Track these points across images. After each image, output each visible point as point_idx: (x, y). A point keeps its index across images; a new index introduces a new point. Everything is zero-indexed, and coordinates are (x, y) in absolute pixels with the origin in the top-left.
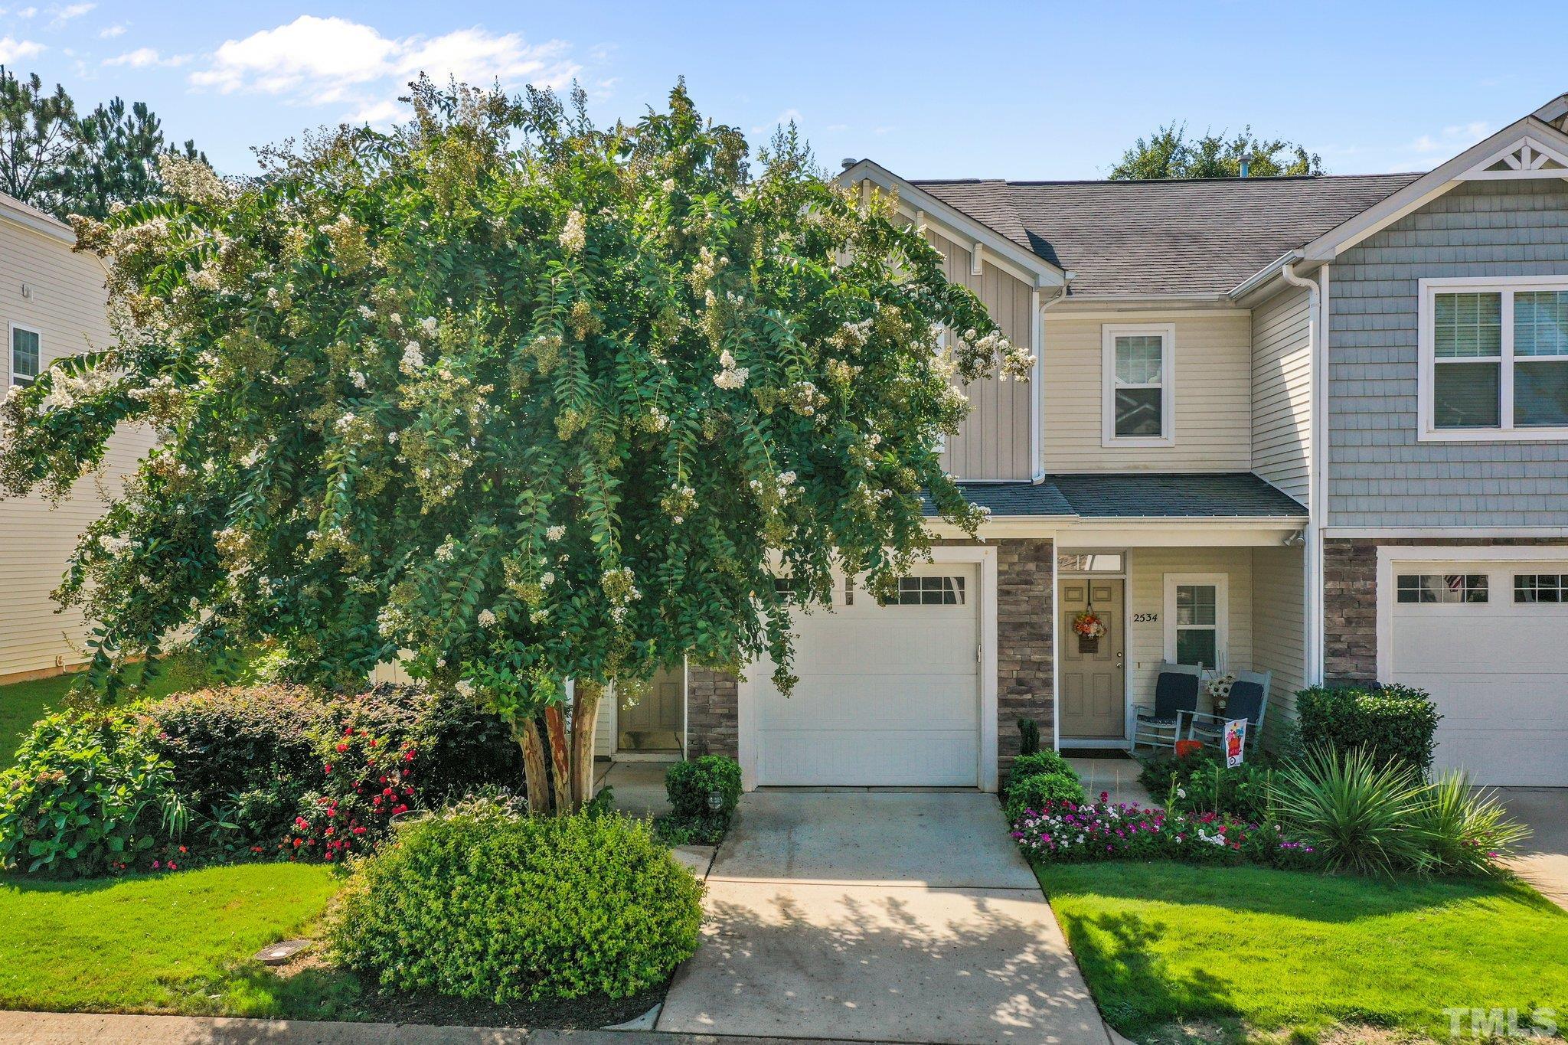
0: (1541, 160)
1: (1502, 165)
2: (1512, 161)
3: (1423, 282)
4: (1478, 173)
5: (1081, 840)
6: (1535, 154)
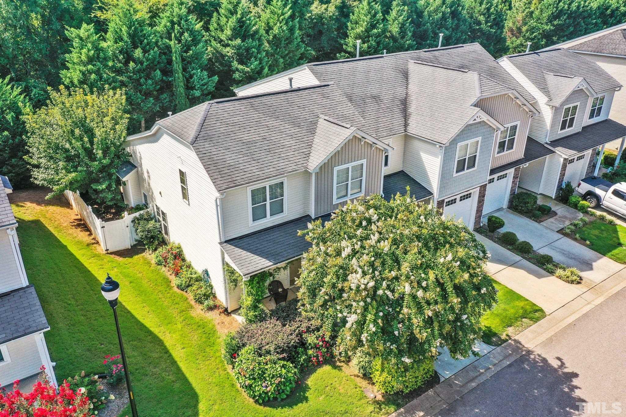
1: (475, 120)
3: (458, 144)
4: (471, 122)
6: (480, 116)
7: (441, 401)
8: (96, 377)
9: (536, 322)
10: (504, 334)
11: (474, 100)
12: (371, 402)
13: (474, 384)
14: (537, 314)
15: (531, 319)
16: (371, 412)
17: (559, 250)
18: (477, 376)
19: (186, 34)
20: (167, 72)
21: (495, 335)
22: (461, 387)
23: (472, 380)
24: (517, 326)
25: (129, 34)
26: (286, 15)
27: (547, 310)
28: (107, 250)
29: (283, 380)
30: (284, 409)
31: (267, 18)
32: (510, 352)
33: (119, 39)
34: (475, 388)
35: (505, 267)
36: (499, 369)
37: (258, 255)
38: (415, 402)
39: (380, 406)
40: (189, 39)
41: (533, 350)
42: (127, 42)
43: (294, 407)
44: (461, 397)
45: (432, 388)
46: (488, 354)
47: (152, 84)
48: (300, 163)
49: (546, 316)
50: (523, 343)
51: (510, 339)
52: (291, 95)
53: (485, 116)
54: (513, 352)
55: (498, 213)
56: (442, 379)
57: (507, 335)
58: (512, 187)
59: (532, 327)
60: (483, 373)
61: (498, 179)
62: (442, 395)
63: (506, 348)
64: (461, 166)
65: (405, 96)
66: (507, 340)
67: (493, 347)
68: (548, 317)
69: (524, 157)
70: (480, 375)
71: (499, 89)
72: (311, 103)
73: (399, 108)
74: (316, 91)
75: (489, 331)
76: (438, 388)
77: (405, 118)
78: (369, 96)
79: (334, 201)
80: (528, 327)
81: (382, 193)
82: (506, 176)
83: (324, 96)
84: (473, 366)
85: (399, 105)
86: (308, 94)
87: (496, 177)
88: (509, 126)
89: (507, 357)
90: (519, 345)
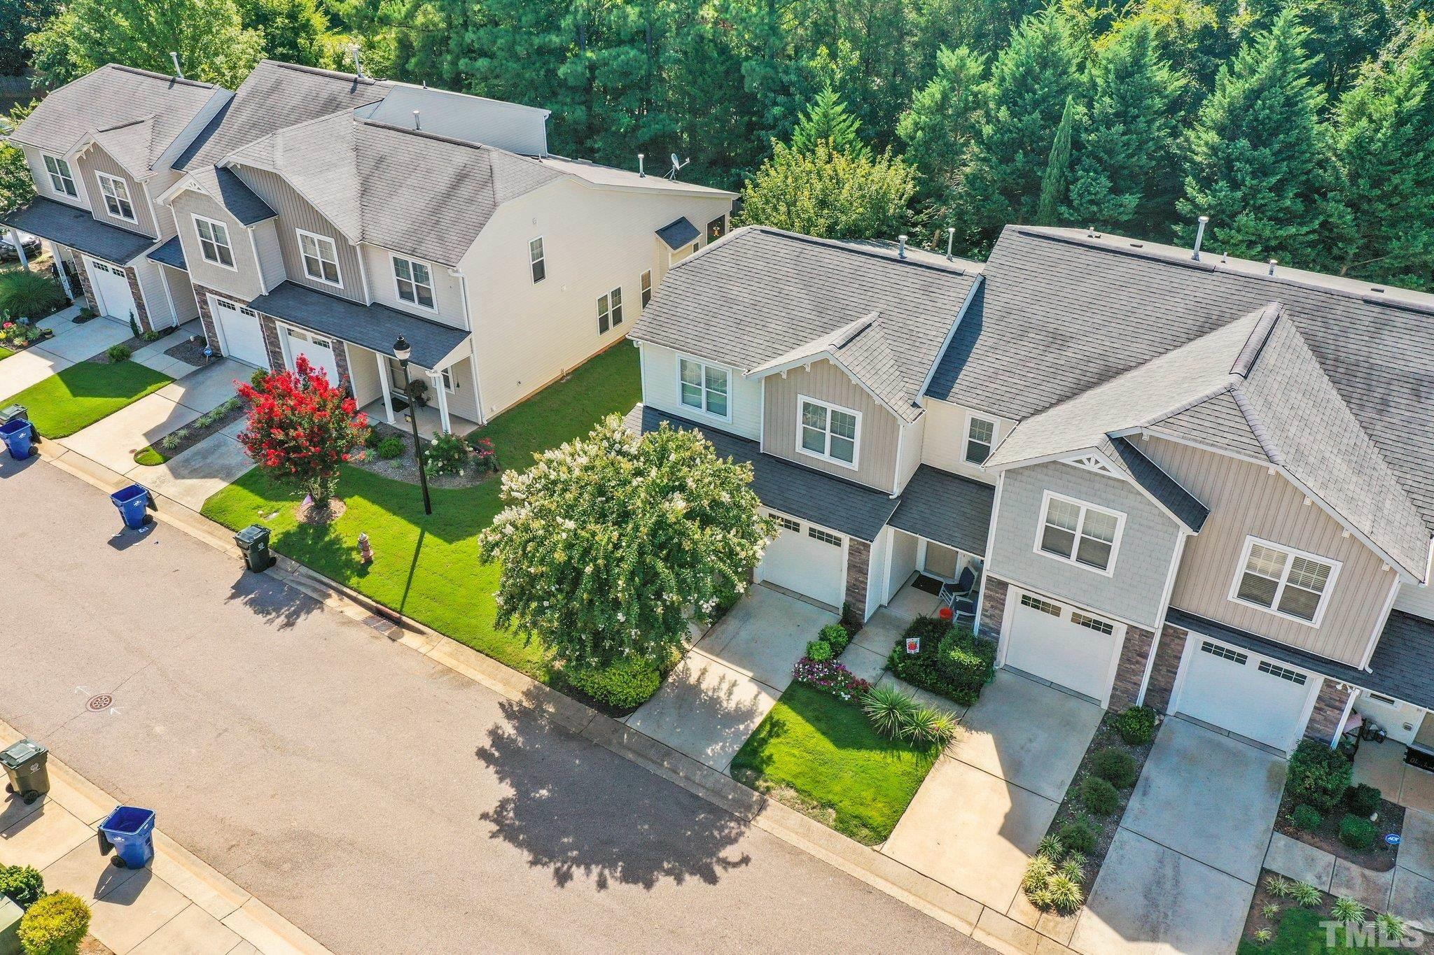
0: (1099, 465)
1: (1080, 462)
2: (1086, 462)
3: (1046, 492)
4: (1069, 461)
6: (1097, 462)
7: (582, 725)
8: (472, 449)
9: (836, 830)
10: (769, 784)
11: (1124, 425)
13: (630, 756)
14: (864, 832)
15: (839, 819)
16: (529, 661)
17: (1169, 873)
18: (651, 760)
21: (759, 772)
22: (621, 743)
23: (638, 754)
24: (803, 802)
27: (886, 846)
32: (730, 797)
35: (1001, 776)
36: (682, 783)
38: (567, 699)
39: (543, 667)
41: (753, 828)
44: (596, 745)
45: (598, 710)
46: (705, 767)
48: (753, 359)
49: (866, 845)
50: (764, 813)
51: (763, 793)
52: (875, 263)
53: (1119, 470)
54: (733, 799)
55: (1240, 746)
56: (622, 720)
57: (768, 789)
58: (1312, 720)
59: (819, 824)
60: (662, 765)
61: (1264, 667)
62: (592, 725)
63: (734, 789)
64: (1056, 541)
65: (1133, 364)
66: (756, 789)
67: (727, 772)
68: (867, 849)
69: (1370, 671)
70: (653, 762)
71: (1227, 441)
72: (889, 289)
73: (1081, 377)
74: (927, 274)
75: (763, 762)
76: (603, 719)
77: (1061, 400)
78: (1049, 329)
79: (799, 448)
80: (814, 818)
81: (897, 491)
82: (1301, 680)
83: (926, 290)
84: (668, 752)
85: (1088, 374)
86: (905, 274)
87: (1255, 658)
88: (1292, 554)
89: (717, 793)
90: (756, 808)
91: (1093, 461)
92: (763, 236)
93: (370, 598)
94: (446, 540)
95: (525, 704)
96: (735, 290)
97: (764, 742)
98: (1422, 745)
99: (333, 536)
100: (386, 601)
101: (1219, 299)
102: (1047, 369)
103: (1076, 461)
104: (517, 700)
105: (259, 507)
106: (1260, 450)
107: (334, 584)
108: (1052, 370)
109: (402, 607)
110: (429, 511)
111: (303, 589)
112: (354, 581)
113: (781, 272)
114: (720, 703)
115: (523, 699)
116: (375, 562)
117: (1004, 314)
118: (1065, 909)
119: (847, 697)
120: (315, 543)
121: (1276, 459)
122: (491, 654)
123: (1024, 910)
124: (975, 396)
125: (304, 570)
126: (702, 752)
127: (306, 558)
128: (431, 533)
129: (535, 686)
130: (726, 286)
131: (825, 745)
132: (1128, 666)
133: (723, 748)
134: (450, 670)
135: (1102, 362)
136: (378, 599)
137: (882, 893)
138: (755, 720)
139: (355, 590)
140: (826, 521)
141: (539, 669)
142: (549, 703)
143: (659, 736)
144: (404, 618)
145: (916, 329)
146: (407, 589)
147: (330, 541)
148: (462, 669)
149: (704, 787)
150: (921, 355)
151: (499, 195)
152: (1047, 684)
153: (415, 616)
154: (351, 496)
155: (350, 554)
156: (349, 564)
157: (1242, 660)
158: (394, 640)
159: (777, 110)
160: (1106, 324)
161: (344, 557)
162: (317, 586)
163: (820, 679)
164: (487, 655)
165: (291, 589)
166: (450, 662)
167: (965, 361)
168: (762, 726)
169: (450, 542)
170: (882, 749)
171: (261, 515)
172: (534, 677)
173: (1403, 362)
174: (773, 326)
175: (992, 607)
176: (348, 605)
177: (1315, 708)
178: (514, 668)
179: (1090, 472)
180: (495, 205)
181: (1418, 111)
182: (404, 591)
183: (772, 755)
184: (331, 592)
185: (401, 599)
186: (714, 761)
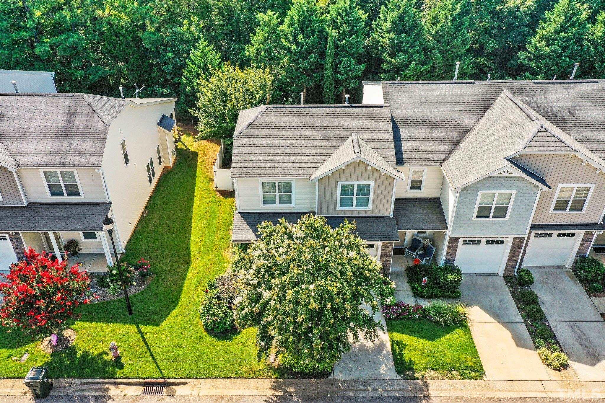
0: (510, 173)
1: (501, 173)
2: (503, 173)
3: (480, 191)
4: (495, 175)
5: (394, 317)
6: (508, 171)
7: (315, 390)
8: (133, 268)
9: (464, 379)
10: (421, 373)
11: (511, 153)
12: (267, 364)
13: (351, 394)
14: (474, 374)
15: (461, 374)
16: (260, 370)
17: (578, 331)
18: (361, 390)
19: (345, 26)
20: (322, 55)
21: (412, 369)
22: (340, 390)
23: (353, 390)
24: (441, 374)
25: (299, 21)
26: (455, 11)
27: (487, 376)
28: (217, 188)
29: (218, 320)
30: (214, 339)
31: (435, 13)
32: (410, 389)
33: (292, 24)
34: (349, 397)
35: (496, 322)
36: (385, 394)
37: (252, 230)
38: (296, 380)
39: (270, 369)
40: (347, 30)
41: (433, 398)
42: (296, 28)
43: (220, 341)
44: (331, 397)
45: (317, 378)
46: (388, 380)
47: (308, 64)
48: (308, 171)
49: (480, 379)
50: (430, 388)
51: (422, 379)
52: (340, 110)
53: (517, 173)
54: (412, 389)
55: (552, 270)
56: (331, 377)
57: (422, 376)
58: (579, 250)
59: (455, 381)
60: (368, 390)
61: (559, 236)
62: (319, 387)
63: (409, 384)
64: (484, 212)
65: (469, 128)
66: (418, 379)
67: (399, 377)
68: (481, 381)
69: (602, 223)
70: (364, 391)
71: (555, 148)
72: (354, 121)
73: (452, 139)
74: (367, 110)
75: (409, 364)
76: (322, 381)
77: (451, 151)
78: (427, 122)
79: (338, 208)
80: (451, 379)
81: (391, 213)
82: (573, 235)
83: (371, 116)
84: (366, 382)
85: (454, 137)
86: (357, 112)
87: (555, 233)
88: (576, 186)
89: (402, 390)
90: (424, 388)
91: (506, 172)
92: (275, 110)
93: (137, 378)
94: (155, 325)
95: (277, 394)
96: (277, 140)
97: (401, 354)
98: (598, 245)
99: (81, 352)
100: (150, 376)
101: (484, 94)
102: (437, 140)
103: (499, 174)
104: (271, 394)
105: (10, 356)
106: (568, 148)
107: (106, 380)
108: (439, 139)
109: (162, 374)
110: (131, 313)
111: (87, 393)
112: (119, 372)
113: (295, 125)
114: (365, 346)
115: (273, 391)
116: (122, 356)
117: (405, 120)
118: (565, 366)
119: (417, 316)
120: (72, 362)
121: (576, 149)
122: (236, 376)
123: (555, 375)
124: (415, 160)
125: (77, 381)
126: (380, 374)
127: (74, 373)
128: (143, 325)
129: (274, 382)
130: (270, 139)
131: (425, 343)
132: (513, 254)
133: (386, 366)
134: (221, 397)
135: (457, 131)
136: (143, 376)
137: (505, 398)
138: (387, 346)
139: (123, 378)
140: (371, 238)
141: (268, 372)
142: (288, 387)
143: (355, 376)
144: (169, 380)
145: (378, 136)
146: (156, 362)
147: (81, 356)
148: (226, 392)
149: (396, 390)
150: (387, 147)
151: (106, 120)
152: (475, 275)
153: (173, 375)
154: (74, 324)
155: (103, 358)
156: (106, 364)
157: (550, 235)
158: (173, 396)
159: (170, 54)
160: (448, 114)
161: (100, 362)
162: (94, 386)
163: (401, 313)
164: (234, 378)
165: (79, 397)
166: (218, 392)
167: (401, 145)
168: (393, 347)
169: (158, 324)
170: (448, 333)
171: (17, 360)
172: (270, 377)
173: (560, 103)
174: (308, 152)
175: (451, 250)
176: (124, 389)
177: (581, 244)
178: (255, 378)
179: (506, 177)
180: (106, 126)
181: (459, 13)
182: (155, 365)
183: (410, 359)
184: (107, 386)
185: (157, 369)
186: (389, 375)
